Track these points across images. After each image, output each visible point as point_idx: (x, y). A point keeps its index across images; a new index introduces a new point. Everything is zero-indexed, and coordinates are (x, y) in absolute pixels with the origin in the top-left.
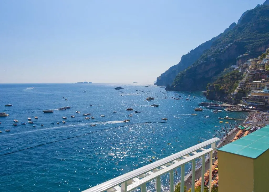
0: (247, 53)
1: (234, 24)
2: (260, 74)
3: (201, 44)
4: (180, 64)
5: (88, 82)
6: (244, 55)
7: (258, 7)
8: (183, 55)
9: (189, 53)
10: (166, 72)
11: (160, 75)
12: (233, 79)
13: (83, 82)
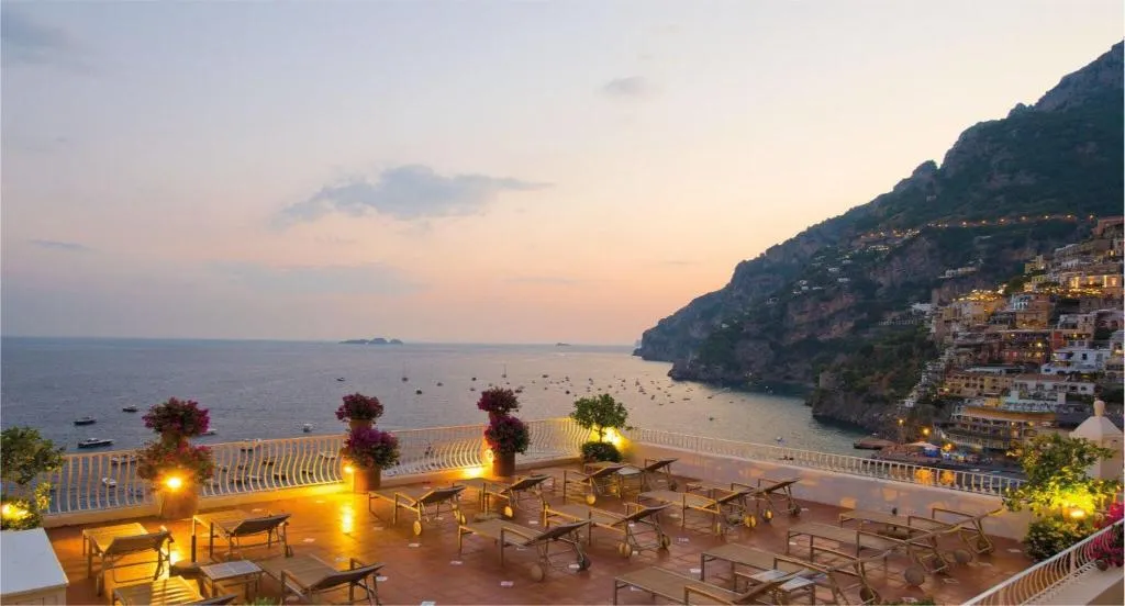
0: (971, 266)
1: (930, 165)
2: (996, 346)
3: (809, 228)
4: (729, 287)
5: (388, 341)
6: (959, 270)
7: (1020, 114)
8: (741, 261)
9: (762, 254)
10: (676, 314)
11: (655, 324)
12: (906, 354)
13: (371, 339)
